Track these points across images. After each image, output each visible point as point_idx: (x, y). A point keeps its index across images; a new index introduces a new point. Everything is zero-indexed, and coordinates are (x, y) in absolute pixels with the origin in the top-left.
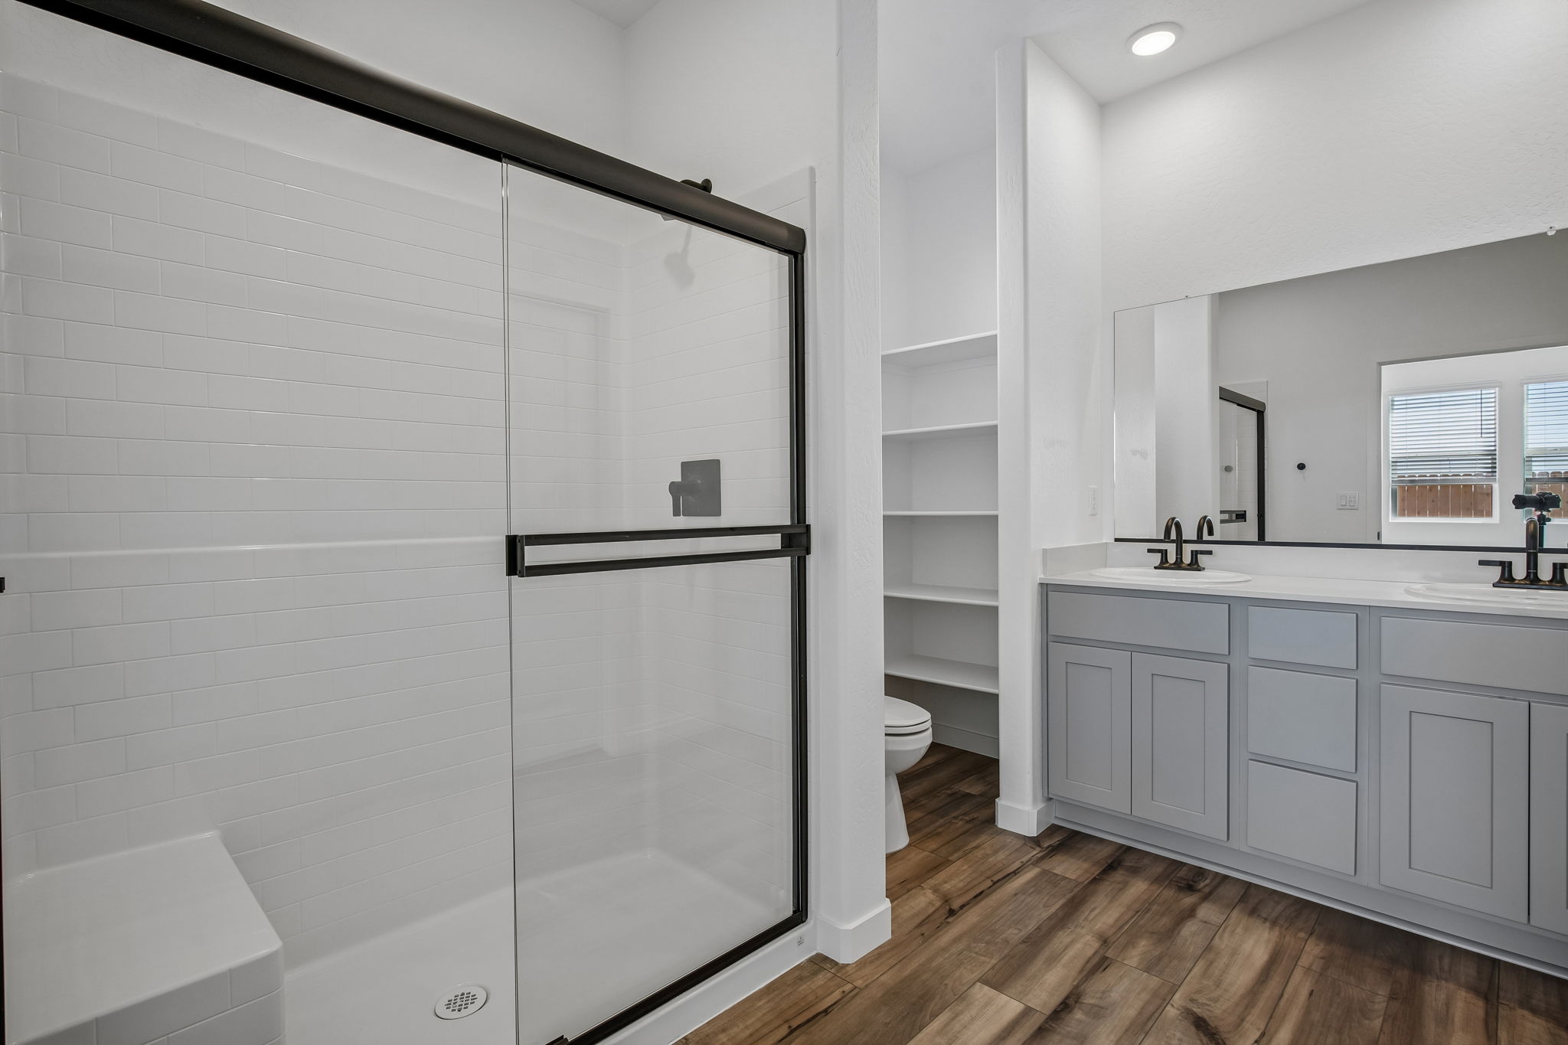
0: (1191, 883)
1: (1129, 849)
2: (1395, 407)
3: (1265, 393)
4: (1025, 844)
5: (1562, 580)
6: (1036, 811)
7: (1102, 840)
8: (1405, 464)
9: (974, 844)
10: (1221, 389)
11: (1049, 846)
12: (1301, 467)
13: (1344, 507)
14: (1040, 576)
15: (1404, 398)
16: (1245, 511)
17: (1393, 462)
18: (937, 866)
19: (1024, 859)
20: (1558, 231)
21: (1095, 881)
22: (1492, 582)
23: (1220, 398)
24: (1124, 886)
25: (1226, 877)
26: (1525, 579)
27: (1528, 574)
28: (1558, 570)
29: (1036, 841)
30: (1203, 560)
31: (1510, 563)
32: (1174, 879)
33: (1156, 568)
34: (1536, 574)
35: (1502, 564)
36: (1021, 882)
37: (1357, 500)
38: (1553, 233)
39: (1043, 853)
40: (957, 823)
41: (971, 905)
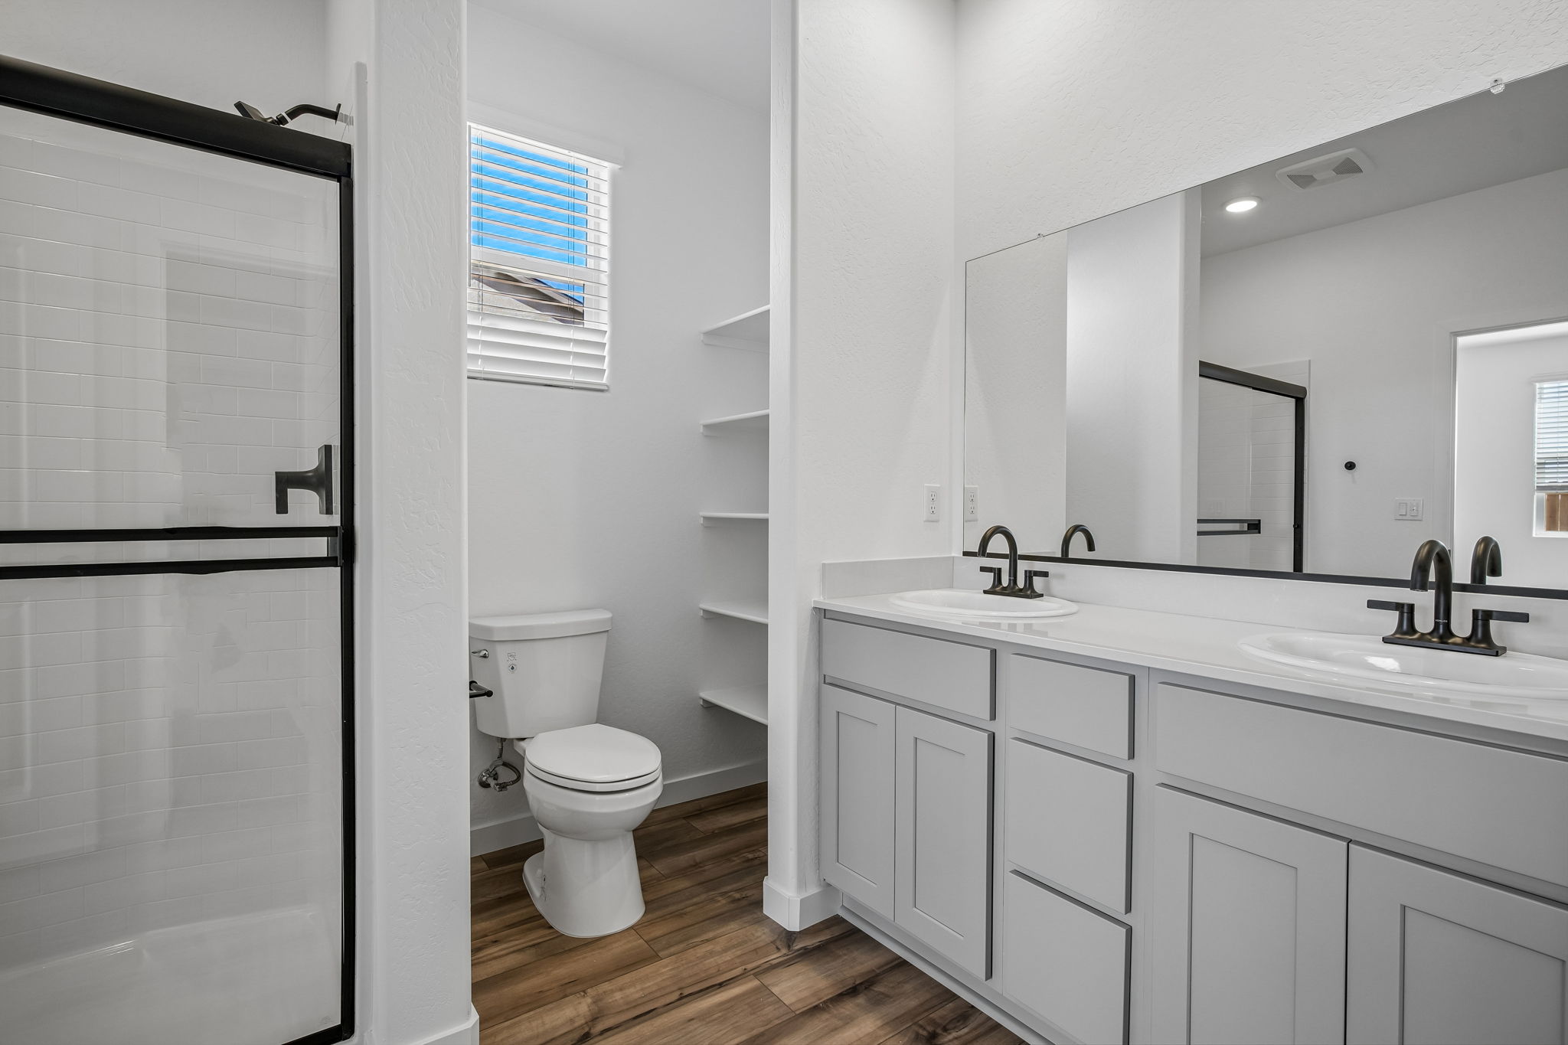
0: (939, 1031)
1: (902, 964)
2: (1545, 396)
3: (1308, 374)
4: (773, 942)
5: (1487, 637)
6: (799, 900)
7: (878, 945)
8: (1556, 466)
9: (705, 937)
10: (1201, 363)
11: (801, 949)
12: (1350, 466)
13: (1404, 518)
14: (818, 598)
15: (1556, 385)
16: (1259, 521)
17: (1538, 464)
18: (634, 963)
19: (749, 966)
20: (1508, 86)
21: (815, 1010)
22: (1384, 635)
23: (1200, 375)
24: (848, 1021)
25: (997, 1026)
26: (1431, 634)
27: (1437, 625)
28: (1480, 622)
29: (790, 937)
30: (1038, 583)
31: (1411, 607)
32: (920, 1022)
33: (985, 592)
34: (1447, 626)
35: (1398, 607)
36: (714, 1002)
37: (1420, 509)
38: (1500, 89)
39: (786, 958)
40: (719, 901)
41: (620, 1029)
